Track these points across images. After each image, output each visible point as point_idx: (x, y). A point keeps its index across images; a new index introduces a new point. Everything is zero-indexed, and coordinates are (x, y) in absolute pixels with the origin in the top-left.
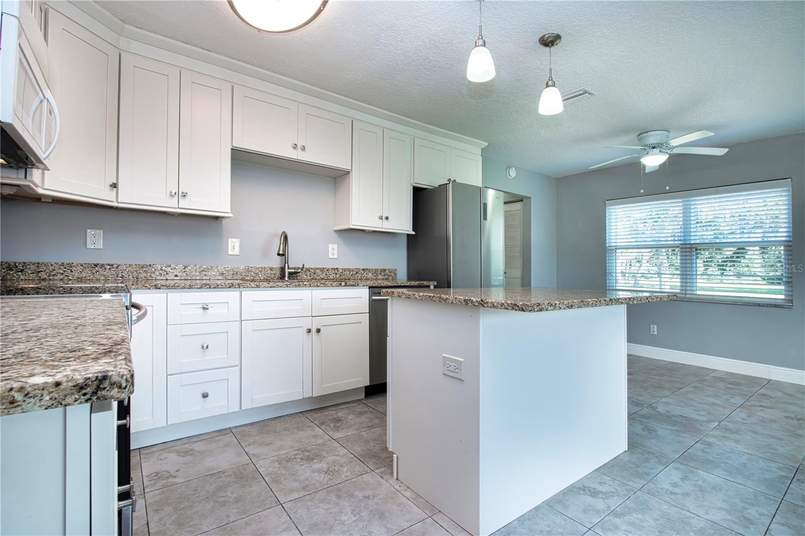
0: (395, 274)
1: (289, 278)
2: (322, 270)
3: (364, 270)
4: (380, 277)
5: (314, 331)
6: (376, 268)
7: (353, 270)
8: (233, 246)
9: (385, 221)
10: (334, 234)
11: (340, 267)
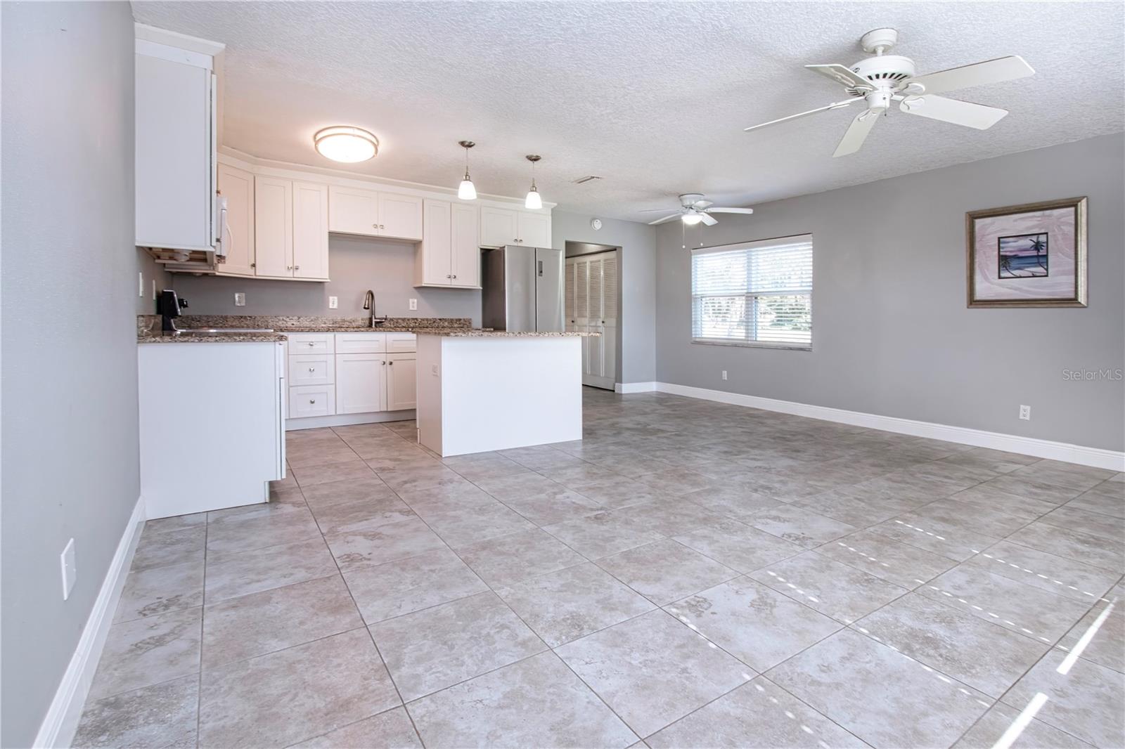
0: (470, 323)
1: (376, 326)
2: (404, 320)
3: (440, 319)
4: (456, 325)
5: (388, 363)
6: (452, 318)
7: (430, 320)
8: (333, 302)
9: (453, 280)
10: (414, 290)
11: (419, 317)
